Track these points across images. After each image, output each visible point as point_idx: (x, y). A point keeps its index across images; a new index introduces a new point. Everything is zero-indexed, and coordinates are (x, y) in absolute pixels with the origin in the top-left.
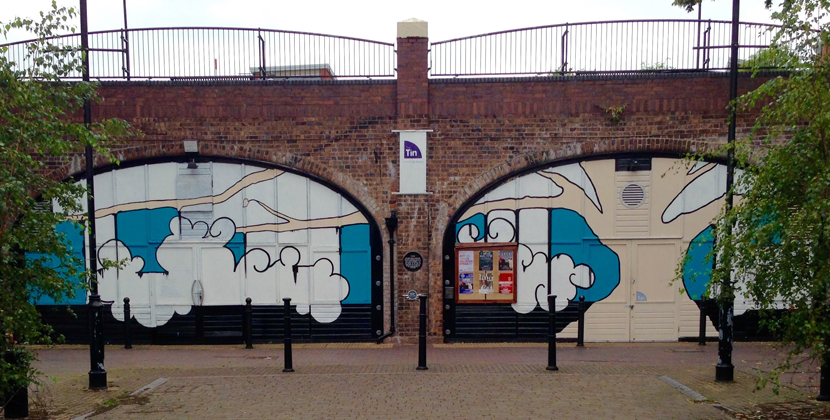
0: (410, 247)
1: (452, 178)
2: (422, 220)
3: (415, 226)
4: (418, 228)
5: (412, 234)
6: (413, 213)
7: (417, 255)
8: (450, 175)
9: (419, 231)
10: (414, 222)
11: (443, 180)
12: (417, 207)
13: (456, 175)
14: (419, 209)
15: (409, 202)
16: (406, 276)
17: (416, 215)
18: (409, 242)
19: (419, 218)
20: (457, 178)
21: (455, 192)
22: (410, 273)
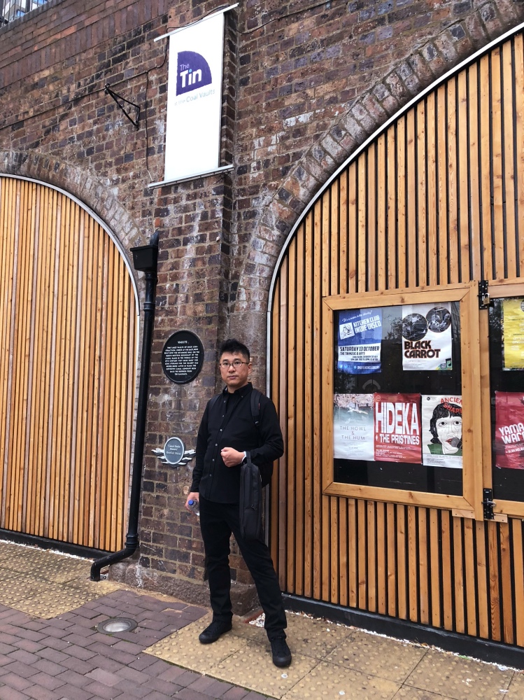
0: (179, 318)
1: (291, 121)
2: (206, 244)
3: (194, 262)
4: (199, 266)
5: (186, 282)
6: (190, 228)
7: (191, 339)
8: (286, 114)
9: (200, 275)
10: (190, 251)
11: (270, 130)
12: (199, 211)
13: (300, 109)
14: (204, 216)
15: (184, 202)
16: (166, 397)
17: (195, 233)
18: (179, 305)
19: (203, 239)
20: (303, 118)
21: (297, 156)
22: (173, 388)
